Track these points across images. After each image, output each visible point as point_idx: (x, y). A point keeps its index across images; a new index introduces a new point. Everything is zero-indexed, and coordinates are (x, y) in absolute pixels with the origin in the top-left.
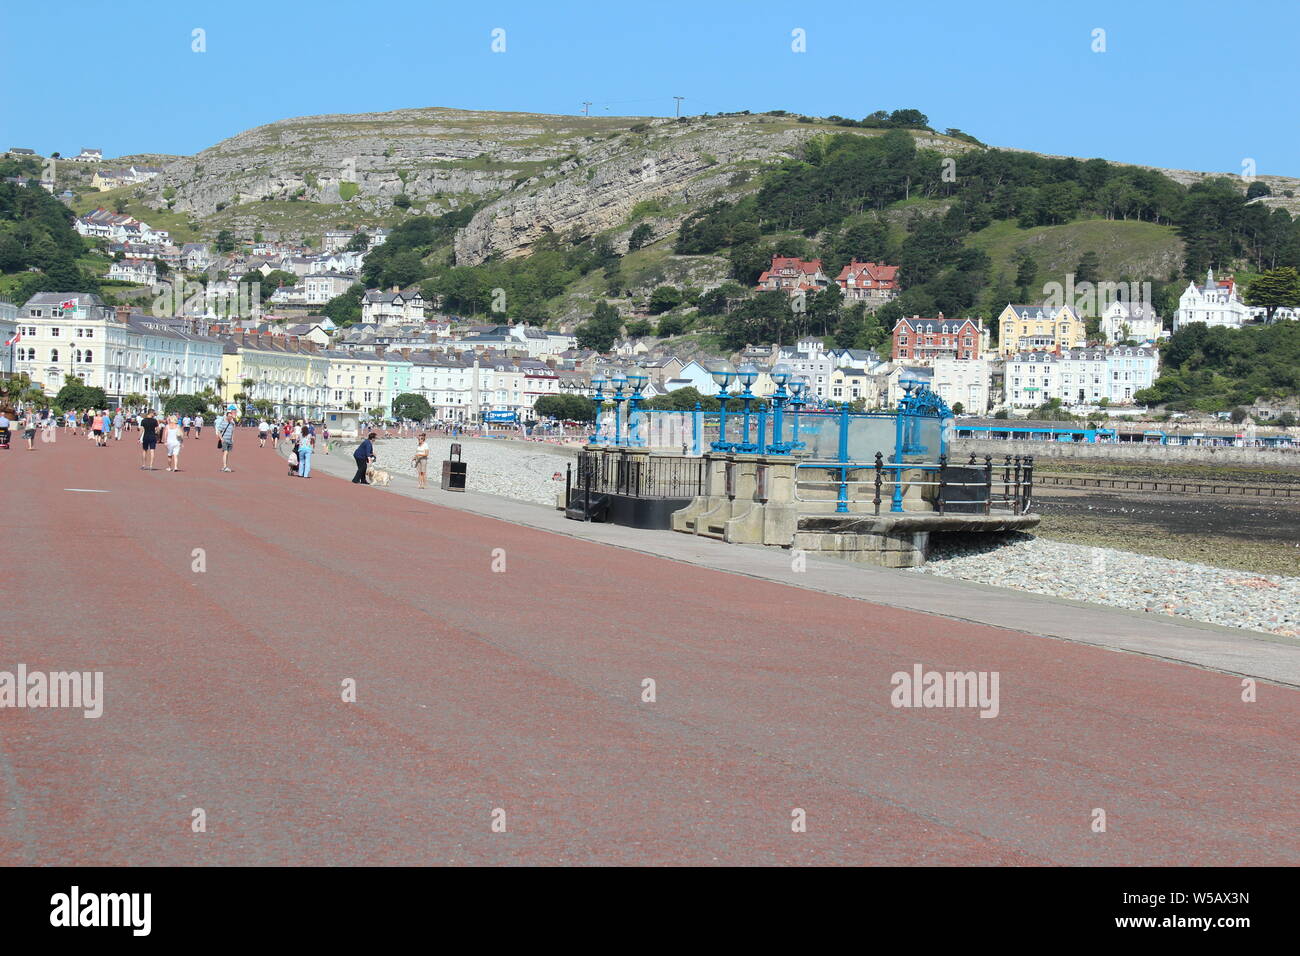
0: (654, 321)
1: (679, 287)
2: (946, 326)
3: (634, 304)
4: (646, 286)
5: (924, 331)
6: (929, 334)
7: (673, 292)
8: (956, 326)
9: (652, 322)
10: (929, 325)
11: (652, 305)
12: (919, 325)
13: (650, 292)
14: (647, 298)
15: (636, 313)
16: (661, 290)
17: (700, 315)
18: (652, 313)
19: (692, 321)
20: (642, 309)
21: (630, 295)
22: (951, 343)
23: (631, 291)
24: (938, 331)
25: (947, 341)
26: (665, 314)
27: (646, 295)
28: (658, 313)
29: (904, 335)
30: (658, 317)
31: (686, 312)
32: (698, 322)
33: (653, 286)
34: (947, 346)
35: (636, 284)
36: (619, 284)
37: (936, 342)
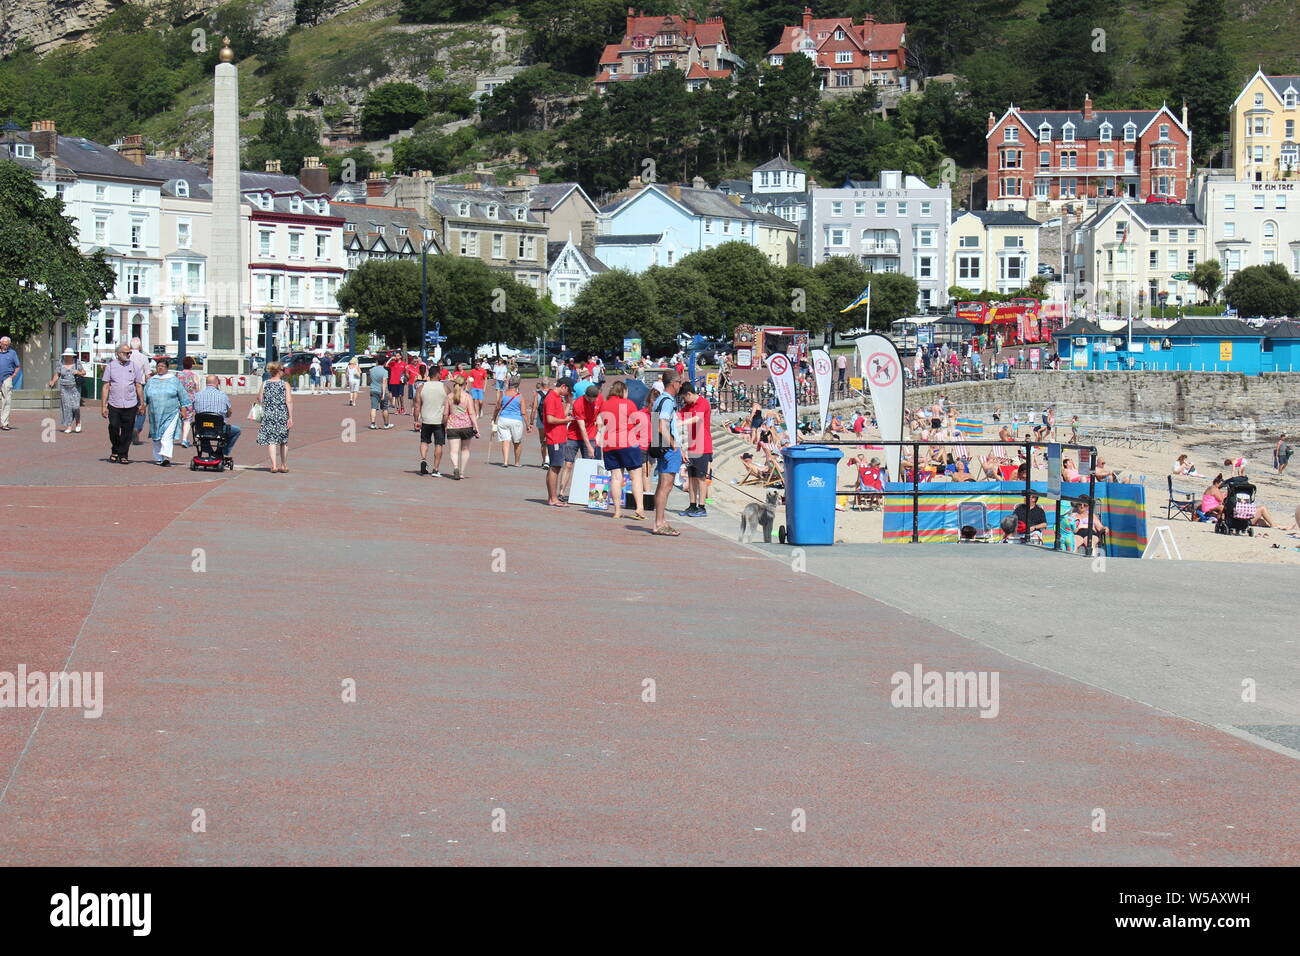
1: (423, 84)
2: (1106, 124)
3: (328, 119)
4: (352, 84)
5: (1057, 137)
6: (1068, 144)
7: (413, 94)
8: (1130, 124)
10: (1068, 125)
11: (368, 119)
12: (1045, 125)
13: (360, 95)
14: (354, 109)
15: (334, 139)
16: (386, 90)
17: (482, 132)
18: (368, 136)
19: (468, 145)
20: (345, 130)
21: (318, 102)
22: (1118, 162)
23: (320, 94)
24: (1088, 135)
25: (1109, 159)
26: (406, 134)
27: (354, 102)
28: (382, 135)
29: (1016, 146)
30: (383, 143)
31: (451, 129)
32: (480, 147)
33: (366, 84)
34: (1109, 169)
35: (330, 79)
36: (296, 81)
37: (1085, 161)
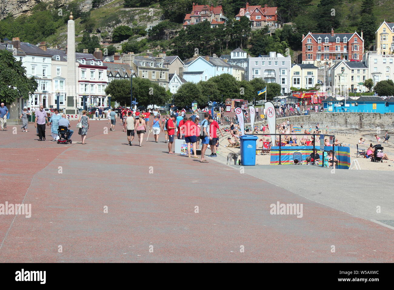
0: (118, 47)
1: (131, 26)
2: (338, 37)
3: (102, 37)
4: (109, 26)
5: (323, 41)
6: (326, 44)
7: (128, 29)
8: (345, 38)
9: (116, 47)
10: (327, 38)
11: (114, 37)
12: (320, 38)
13: (112, 29)
14: (110, 33)
15: (104, 42)
16: (120, 28)
18: (114, 42)
20: (107, 40)
21: (99, 32)
22: (342, 49)
23: (100, 29)
24: (333, 41)
25: (339, 48)
26: (126, 41)
27: (110, 32)
28: (119, 41)
29: (311, 44)
30: (119, 44)
33: (113, 26)
34: (339, 51)
35: (103, 25)
36: (92, 26)
37: (332, 49)
